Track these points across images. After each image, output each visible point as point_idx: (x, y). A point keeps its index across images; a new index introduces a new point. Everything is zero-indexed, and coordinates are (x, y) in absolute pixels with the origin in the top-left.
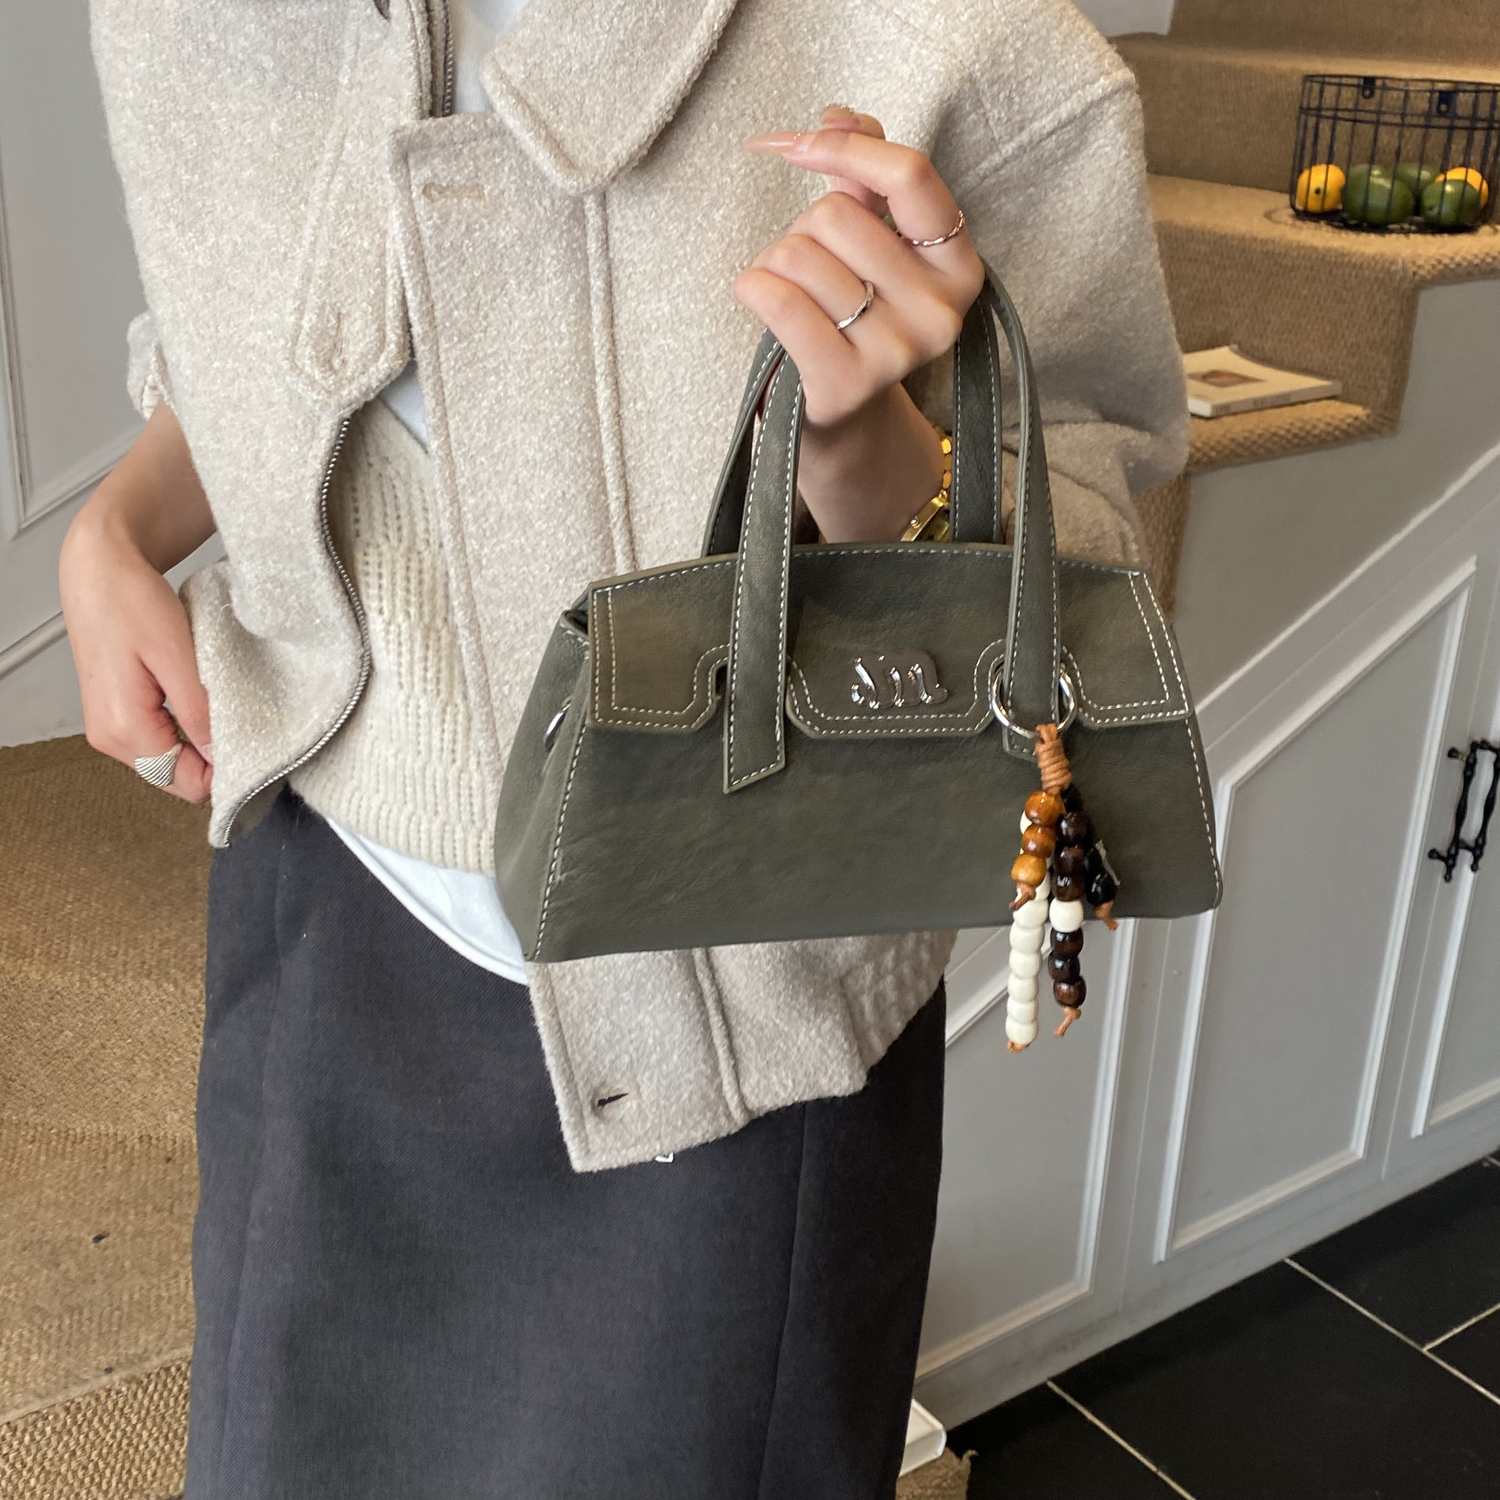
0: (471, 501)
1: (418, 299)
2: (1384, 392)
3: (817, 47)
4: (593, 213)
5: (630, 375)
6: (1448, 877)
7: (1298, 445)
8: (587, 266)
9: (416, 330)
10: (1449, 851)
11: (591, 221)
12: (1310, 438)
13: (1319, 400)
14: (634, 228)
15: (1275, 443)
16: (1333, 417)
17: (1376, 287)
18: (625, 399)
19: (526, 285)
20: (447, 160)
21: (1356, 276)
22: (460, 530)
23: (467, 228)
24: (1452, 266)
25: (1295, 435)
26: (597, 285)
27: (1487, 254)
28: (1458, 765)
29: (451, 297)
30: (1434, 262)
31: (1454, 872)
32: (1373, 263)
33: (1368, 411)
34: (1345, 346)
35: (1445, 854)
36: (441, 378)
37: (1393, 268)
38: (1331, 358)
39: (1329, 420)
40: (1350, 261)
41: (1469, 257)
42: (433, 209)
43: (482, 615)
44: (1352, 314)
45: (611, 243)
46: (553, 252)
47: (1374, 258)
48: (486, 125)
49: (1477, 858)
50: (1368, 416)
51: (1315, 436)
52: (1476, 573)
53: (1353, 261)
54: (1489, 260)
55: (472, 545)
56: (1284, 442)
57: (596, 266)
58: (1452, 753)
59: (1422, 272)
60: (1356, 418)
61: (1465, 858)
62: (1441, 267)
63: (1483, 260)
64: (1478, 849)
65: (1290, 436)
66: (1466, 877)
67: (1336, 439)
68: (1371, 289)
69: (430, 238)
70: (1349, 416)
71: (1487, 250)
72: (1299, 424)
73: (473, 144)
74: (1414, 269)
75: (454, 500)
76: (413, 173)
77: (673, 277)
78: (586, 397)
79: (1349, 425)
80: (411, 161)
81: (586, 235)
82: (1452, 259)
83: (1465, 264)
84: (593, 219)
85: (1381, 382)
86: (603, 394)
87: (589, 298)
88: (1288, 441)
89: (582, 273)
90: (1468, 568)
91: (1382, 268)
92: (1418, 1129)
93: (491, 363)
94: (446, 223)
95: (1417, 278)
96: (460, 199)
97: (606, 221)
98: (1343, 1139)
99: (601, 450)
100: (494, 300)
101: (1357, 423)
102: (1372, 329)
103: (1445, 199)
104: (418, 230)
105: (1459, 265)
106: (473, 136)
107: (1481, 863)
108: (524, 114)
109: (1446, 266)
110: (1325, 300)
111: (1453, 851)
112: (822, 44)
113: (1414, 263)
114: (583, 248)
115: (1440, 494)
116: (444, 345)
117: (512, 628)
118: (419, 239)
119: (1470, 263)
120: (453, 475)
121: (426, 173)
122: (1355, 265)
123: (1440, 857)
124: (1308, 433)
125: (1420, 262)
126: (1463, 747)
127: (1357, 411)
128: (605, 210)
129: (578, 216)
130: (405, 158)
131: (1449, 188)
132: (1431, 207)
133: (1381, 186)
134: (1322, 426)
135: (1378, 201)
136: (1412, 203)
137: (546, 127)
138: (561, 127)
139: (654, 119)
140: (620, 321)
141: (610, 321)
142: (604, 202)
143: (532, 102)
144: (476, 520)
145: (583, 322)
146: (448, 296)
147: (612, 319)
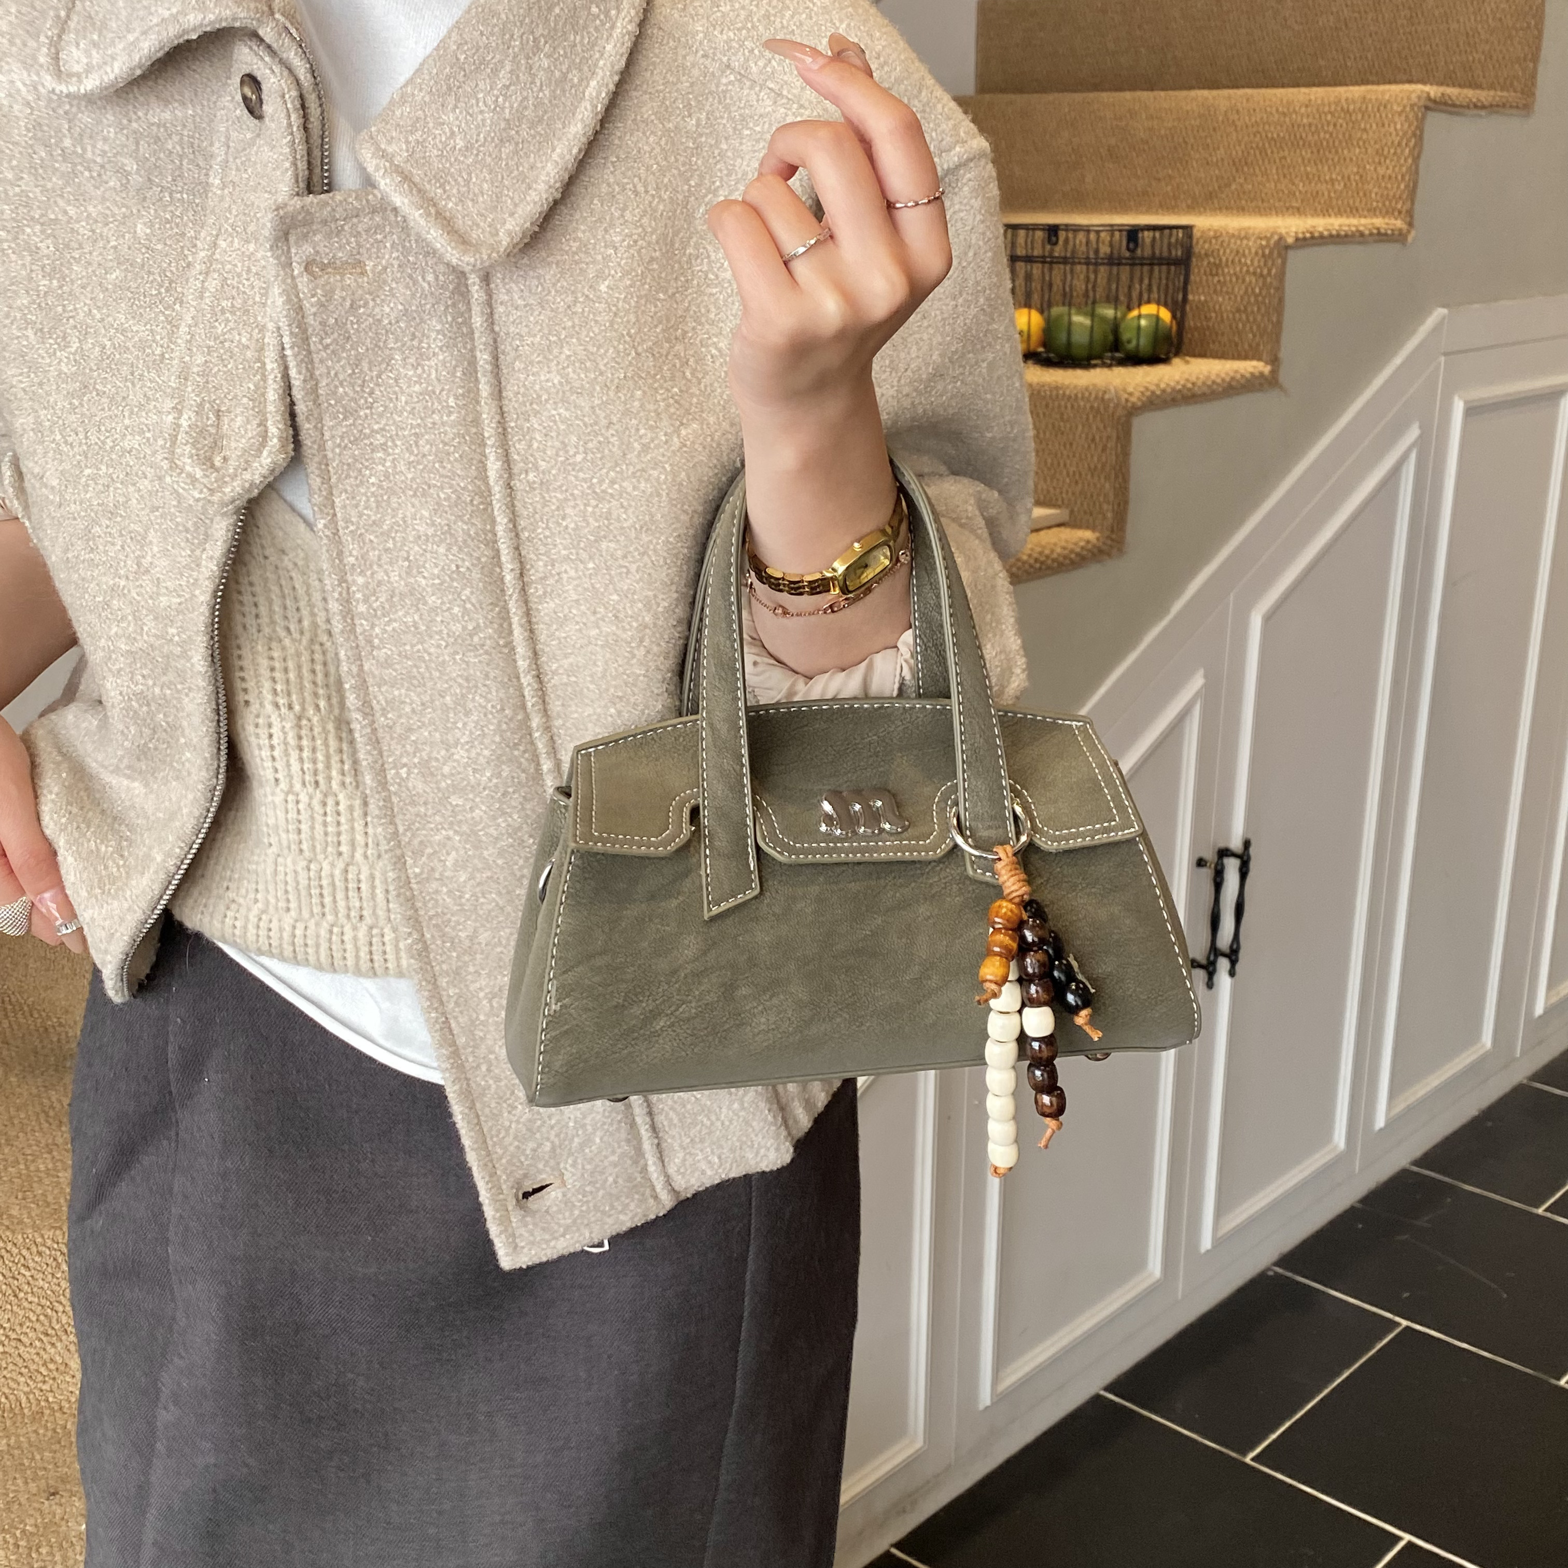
0: (361, 580)
1: (302, 377)
2: (1109, 515)
4: (476, 287)
6: (1210, 985)
8: (473, 340)
9: (300, 408)
10: (1208, 959)
11: (476, 296)
12: (1049, 562)
13: (1049, 527)
14: (520, 302)
16: (1067, 541)
17: (1091, 417)
19: (412, 360)
20: (328, 236)
21: (1072, 407)
22: (349, 611)
23: (352, 305)
24: (1158, 393)
26: (483, 358)
27: (1187, 380)
28: (1207, 874)
29: (336, 374)
30: (1142, 389)
31: (1215, 980)
32: (1087, 394)
33: (1097, 534)
34: (1068, 475)
35: (1205, 963)
36: (325, 456)
37: (1107, 397)
38: (1054, 488)
39: (1063, 544)
40: (1064, 394)
41: (1172, 384)
42: (316, 287)
43: (375, 697)
44: (1071, 444)
45: (496, 316)
46: (439, 327)
47: (1087, 389)
48: (368, 201)
49: (1233, 965)
50: (1098, 539)
51: (1054, 560)
52: (1205, 685)
53: (1068, 392)
54: (1189, 385)
55: (362, 625)
57: (481, 339)
58: (1201, 863)
59: (1133, 399)
60: (1088, 542)
61: (1223, 965)
62: (1148, 394)
63: (1184, 386)
64: (1233, 955)
66: (1225, 983)
67: (1073, 562)
68: (1088, 419)
69: (315, 314)
70: (1081, 539)
71: (1186, 376)
73: (355, 220)
74: (1126, 396)
75: (342, 580)
76: (293, 251)
77: (562, 347)
79: (1082, 548)
80: (292, 239)
81: (470, 310)
82: (1158, 385)
83: (1169, 390)
84: (476, 292)
85: (1105, 506)
87: (476, 372)
88: (1031, 566)
89: (469, 347)
90: (1197, 682)
91: (1096, 398)
92: (1206, 1243)
93: (379, 439)
94: (329, 300)
95: (1129, 405)
96: (343, 275)
97: (490, 295)
100: (379, 376)
101: (1090, 546)
102: (1092, 456)
103: (1142, 333)
104: (301, 308)
105: (1164, 391)
106: (355, 213)
107: (1237, 968)
108: (411, 191)
109: (1153, 393)
110: (1045, 433)
111: (1211, 959)
113: (1125, 390)
114: (468, 323)
115: (1167, 611)
116: (328, 422)
117: (408, 709)
118: (303, 317)
119: (1173, 389)
120: (340, 554)
121: (306, 250)
122: (1070, 397)
123: (1201, 966)
124: (1048, 557)
125: (1130, 389)
126: (1210, 855)
127: (1088, 535)
128: (488, 285)
129: (461, 290)
130: (285, 236)
131: (1143, 322)
132: (1129, 342)
133: (1081, 324)
134: (1059, 550)
135: (1080, 338)
136: (1111, 338)
137: (435, 205)
138: (450, 205)
139: (544, 196)
140: (508, 393)
141: (498, 393)
142: (486, 278)
143: (417, 179)
144: (366, 600)
145: (471, 395)
146: (333, 373)
147: (500, 392)
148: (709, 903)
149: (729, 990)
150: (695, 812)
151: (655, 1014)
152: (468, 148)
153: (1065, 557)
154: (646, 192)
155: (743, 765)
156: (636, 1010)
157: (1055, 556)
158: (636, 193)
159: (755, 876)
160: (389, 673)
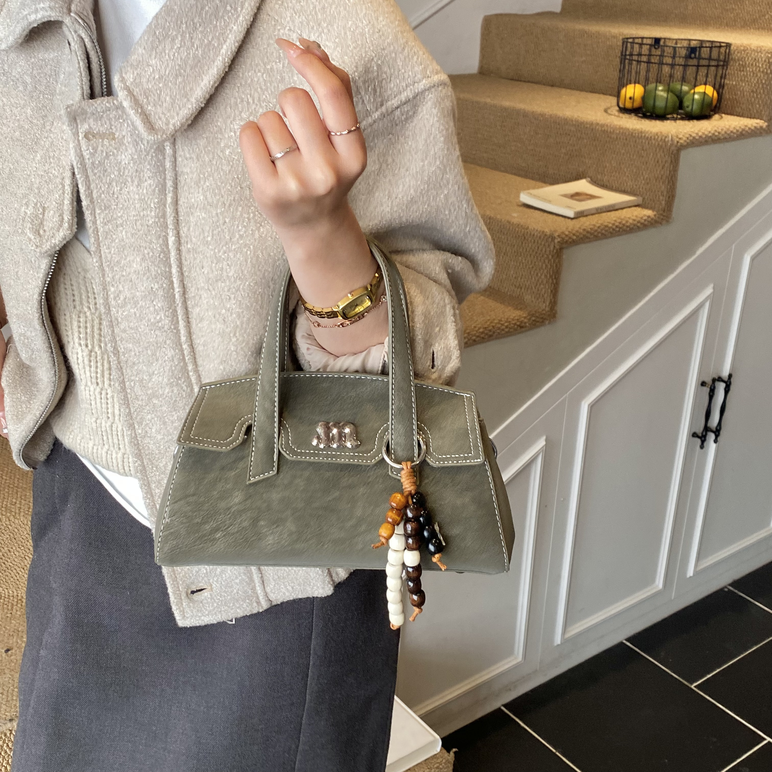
0: (112, 289)
1: (84, 189)
2: (663, 202)
3: (281, 66)
4: (168, 147)
5: (185, 229)
6: (702, 447)
7: (619, 231)
8: (165, 174)
9: (84, 203)
10: (702, 433)
11: (168, 152)
12: (625, 228)
13: (630, 207)
14: (188, 156)
15: (606, 231)
16: (636, 216)
17: (658, 150)
18: (182, 241)
19: (136, 183)
20: (96, 120)
21: (649, 143)
22: (108, 304)
23: (106, 154)
24: (697, 138)
25: (617, 227)
26: (169, 184)
27: (716, 131)
28: (706, 390)
29: (101, 187)
30: (687, 136)
31: (705, 444)
32: (656, 137)
33: (655, 213)
34: (644, 179)
35: (700, 435)
36: (97, 228)
37: (667, 140)
38: (636, 185)
39: (634, 218)
40: (645, 136)
41: (706, 133)
42: (89, 145)
44: (647, 163)
45: (178, 163)
46: (148, 167)
47: (657, 134)
48: (114, 104)
49: (717, 436)
50: (655, 215)
51: (627, 227)
52: (713, 293)
53: (647, 135)
54: (717, 134)
56: (611, 230)
57: (169, 175)
58: (703, 384)
59: (681, 141)
60: (649, 217)
61: (711, 436)
62: (691, 138)
63: (714, 134)
64: (717, 432)
65: (614, 227)
66: (712, 447)
67: (638, 227)
68: (656, 151)
69: (89, 159)
70: (645, 215)
71: (716, 128)
72: (619, 221)
73: (108, 112)
74: (678, 140)
75: (104, 289)
76: (79, 126)
77: (205, 181)
78: (163, 239)
79: (645, 220)
80: (78, 121)
81: (165, 158)
82: (697, 134)
83: (704, 136)
84: (168, 150)
85: (661, 198)
86: (171, 239)
87: (166, 191)
88: (613, 229)
89: (163, 177)
90: (709, 291)
91: (661, 139)
92: (690, 572)
93: (119, 221)
94: (96, 152)
95: (679, 144)
96: (103, 140)
97: (175, 152)
98: (652, 579)
99: (170, 267)
100: (121, 190)
101: (650, 219)
102: (657, 170)
103: (695, 103)
104: (82, 155)
105: (701, 137)
106: (108, 109)
107: (719, 439)
109: (694, 138)
110: (633, 156)
111: (704, 433)
112: (283, 64)
113: (677, 137)
114: (164, 166)
115: (694, 253)
116: (98, 211)
118: (83, 159)
119: (706, 136)
120: (104, 275)
121: (86, 126)
122: (647, 138)
123: (698, 437)
124: (624, 225)
125: (681, 136)
126: (709, 380)
127: (649, 213)
128: (175, 146)
129: (160, 149)
130: (75, 119)
131: (696, 97)
132: (688, 107)
133: (662, 96)
134: (631, 221)
135: (660, 104)
136: (678, 104)
137: (142, 108)
138: (149, 108)
139: (194, 105)
140: (180, 202)
141: (176, 202)
142: (174, 143)
143: (135, 93)
144: (115, 298)
145: (162, 203)
146: (99, 187)
147: (177, 201)
148: (250, 476)
149: (255, 521)
150: (249, 429)
151: (216, 530)
152: (161, 78)
153: (634, 225)
154: (254, 102)
155: (275, 406)
156: (207, 527)
157: (628, 224)
158: (248, 103)
159: (275, 464)
160: (124, 335)
